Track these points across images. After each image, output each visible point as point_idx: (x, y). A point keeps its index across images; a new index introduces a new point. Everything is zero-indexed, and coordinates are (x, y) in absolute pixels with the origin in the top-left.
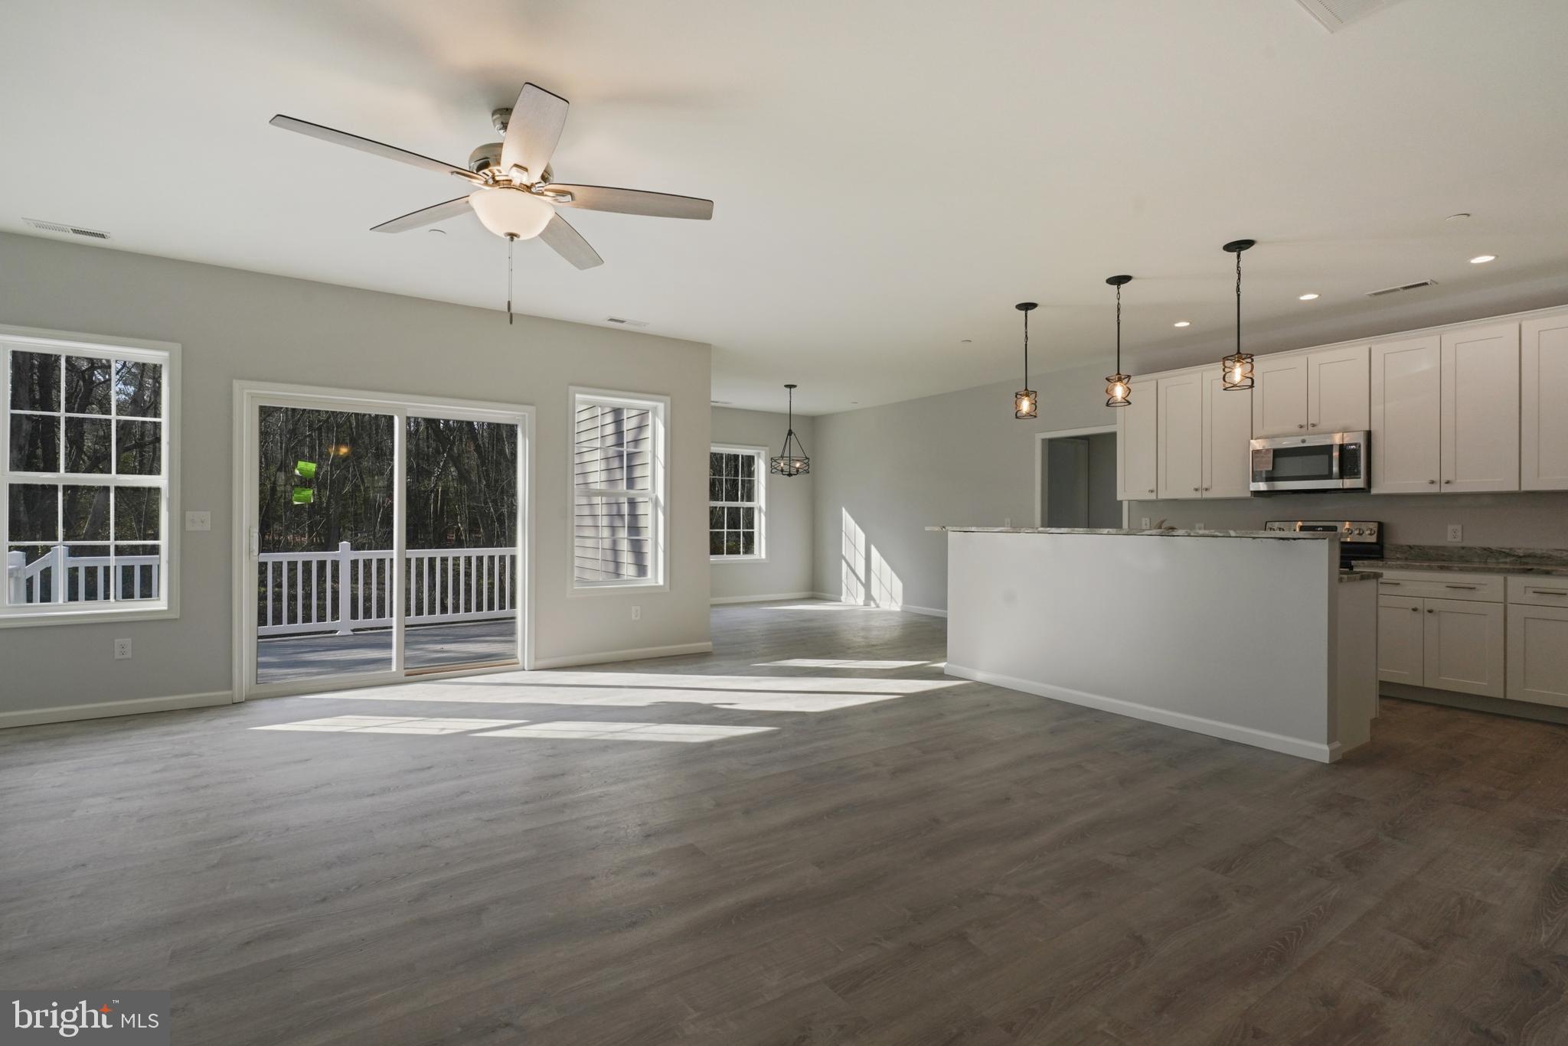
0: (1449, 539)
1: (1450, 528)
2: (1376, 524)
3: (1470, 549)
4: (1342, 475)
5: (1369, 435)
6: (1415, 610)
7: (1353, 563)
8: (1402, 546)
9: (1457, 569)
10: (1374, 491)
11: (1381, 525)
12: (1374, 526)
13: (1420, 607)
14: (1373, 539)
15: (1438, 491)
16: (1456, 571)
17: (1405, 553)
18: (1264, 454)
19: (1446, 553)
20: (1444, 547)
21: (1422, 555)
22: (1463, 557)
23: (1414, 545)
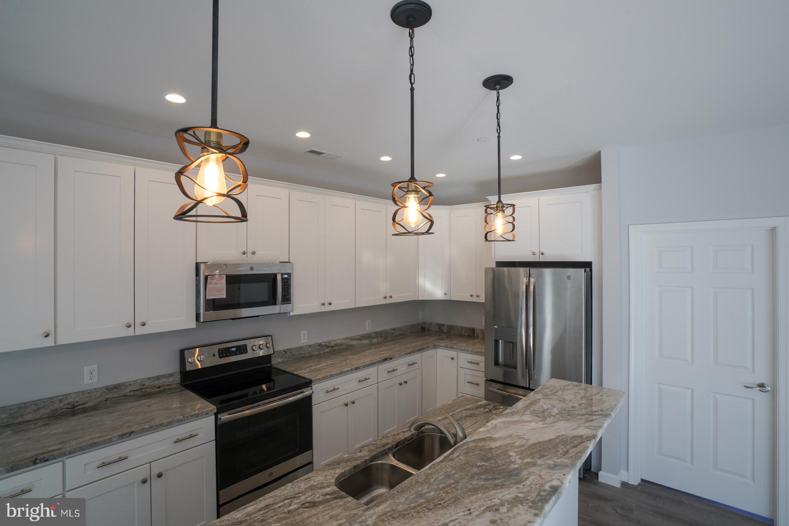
0: (302, 342)
2: (270, 338)
3: (314, 346)
8: (281, 352)
17: (283, 357)
18: (218, 280)
19: (303, 352)
20: (301, 347)
21: (291, 357)
22: (310, 353)
23: (287, 350)
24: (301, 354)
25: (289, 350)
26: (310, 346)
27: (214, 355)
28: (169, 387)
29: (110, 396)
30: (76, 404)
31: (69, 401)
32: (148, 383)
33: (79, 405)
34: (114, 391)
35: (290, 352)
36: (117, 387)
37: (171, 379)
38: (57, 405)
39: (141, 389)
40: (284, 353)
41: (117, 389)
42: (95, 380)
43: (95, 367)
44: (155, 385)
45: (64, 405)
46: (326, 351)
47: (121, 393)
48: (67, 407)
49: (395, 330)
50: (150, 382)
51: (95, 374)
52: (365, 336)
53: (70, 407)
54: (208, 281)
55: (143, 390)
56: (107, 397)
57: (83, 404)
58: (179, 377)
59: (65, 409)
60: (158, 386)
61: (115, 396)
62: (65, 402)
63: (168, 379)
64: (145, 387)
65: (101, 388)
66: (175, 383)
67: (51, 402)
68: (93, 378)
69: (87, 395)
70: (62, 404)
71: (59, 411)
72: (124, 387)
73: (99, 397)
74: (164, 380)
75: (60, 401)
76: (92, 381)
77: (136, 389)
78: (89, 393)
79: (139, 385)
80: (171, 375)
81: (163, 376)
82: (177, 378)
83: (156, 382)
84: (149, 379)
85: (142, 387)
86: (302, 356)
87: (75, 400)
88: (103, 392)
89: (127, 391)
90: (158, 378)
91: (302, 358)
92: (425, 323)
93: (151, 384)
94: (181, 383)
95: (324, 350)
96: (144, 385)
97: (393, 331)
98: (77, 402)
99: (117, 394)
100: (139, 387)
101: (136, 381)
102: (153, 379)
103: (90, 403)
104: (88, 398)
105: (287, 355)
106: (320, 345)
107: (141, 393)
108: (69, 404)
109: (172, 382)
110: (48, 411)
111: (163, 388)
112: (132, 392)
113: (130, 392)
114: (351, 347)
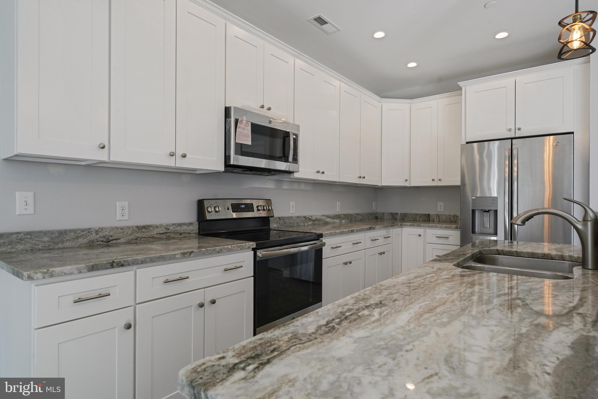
8: (276, 218)
17: (277, 223)
18: (245, 126)
19: (292, 222)
21: (284, 224)
22: (298, 223)
23: (281, 217)
24: (291, 223)
25: (283, 217)
26: (298, 217)
27: (228, 209)
28: (189, 235)
29: (139, 235)
30: (110, 238)
31: (105, 234)
32: (171, 228)
33: (113, 240)
34: (143, 230)
35: (283, 220)
36: (146, 227)
37: (191, 227)
38: (93, 237)
39: (166, 233)
40: (278, 219)
41: (146, 229)
42: (126, 217)
43: (126, 204)
44: (178, 231)
45: (100, 237)
46: (309, 223)
47: (149, 234)
48: (102, 240)
49: (358, 215)
50: (174, 228)
51: (126, 211)
52: (336, 216)
53: (105, 240)
54: (238, 125)
55: (168, 235)
56: (137, 235)
57: (116, 239)
58: (197, 226)
59: (101, 242)
60: (180, 232)
61: (144, 236)
62: (101, 234)
63: (188, 227)
64: (169, 231)
65: (133, 227)
66: (194, 232)
67: (89, 232)
68: (124, 215)
69: (120, 230)
70: (98, 236)
71: (95, 242)
72: (151, 229)
73: (130, 235)
74: (185, 227)
75: (97, 232)
76: (123, 218)
77: (162, 232)
78: (122, 229)
79: (165, 228)
80: (191, 224)
81: (185, 224)
82: (196, 227)
83: (179, 228)
84: (173, 224)
85: (167, 231)
86: (292, 225)
87: (110, 234)
88: (134, 230)
89: (154, 232)
90: (180, 225)
91: (292, 226)
92: (378, 213)
93: (174, 229)
94: (199, 233)
95: (308, 223)
96: (168, 229)
97: (356, 216)
98: (112, 236)
99: (145, 234)
100: (164, 231)
101: (161, 225)
102: (176, 225)
103: (122, 239)
104: (121, 234)
105: (280, 222)
106: (305, 217)
107: (165, 237)
108: (104, 237)
109: (192, 231)
110: (85, 241)
111: (184, 236)
112: (158, 235)
113: (157, 234)
114: (327, 223)
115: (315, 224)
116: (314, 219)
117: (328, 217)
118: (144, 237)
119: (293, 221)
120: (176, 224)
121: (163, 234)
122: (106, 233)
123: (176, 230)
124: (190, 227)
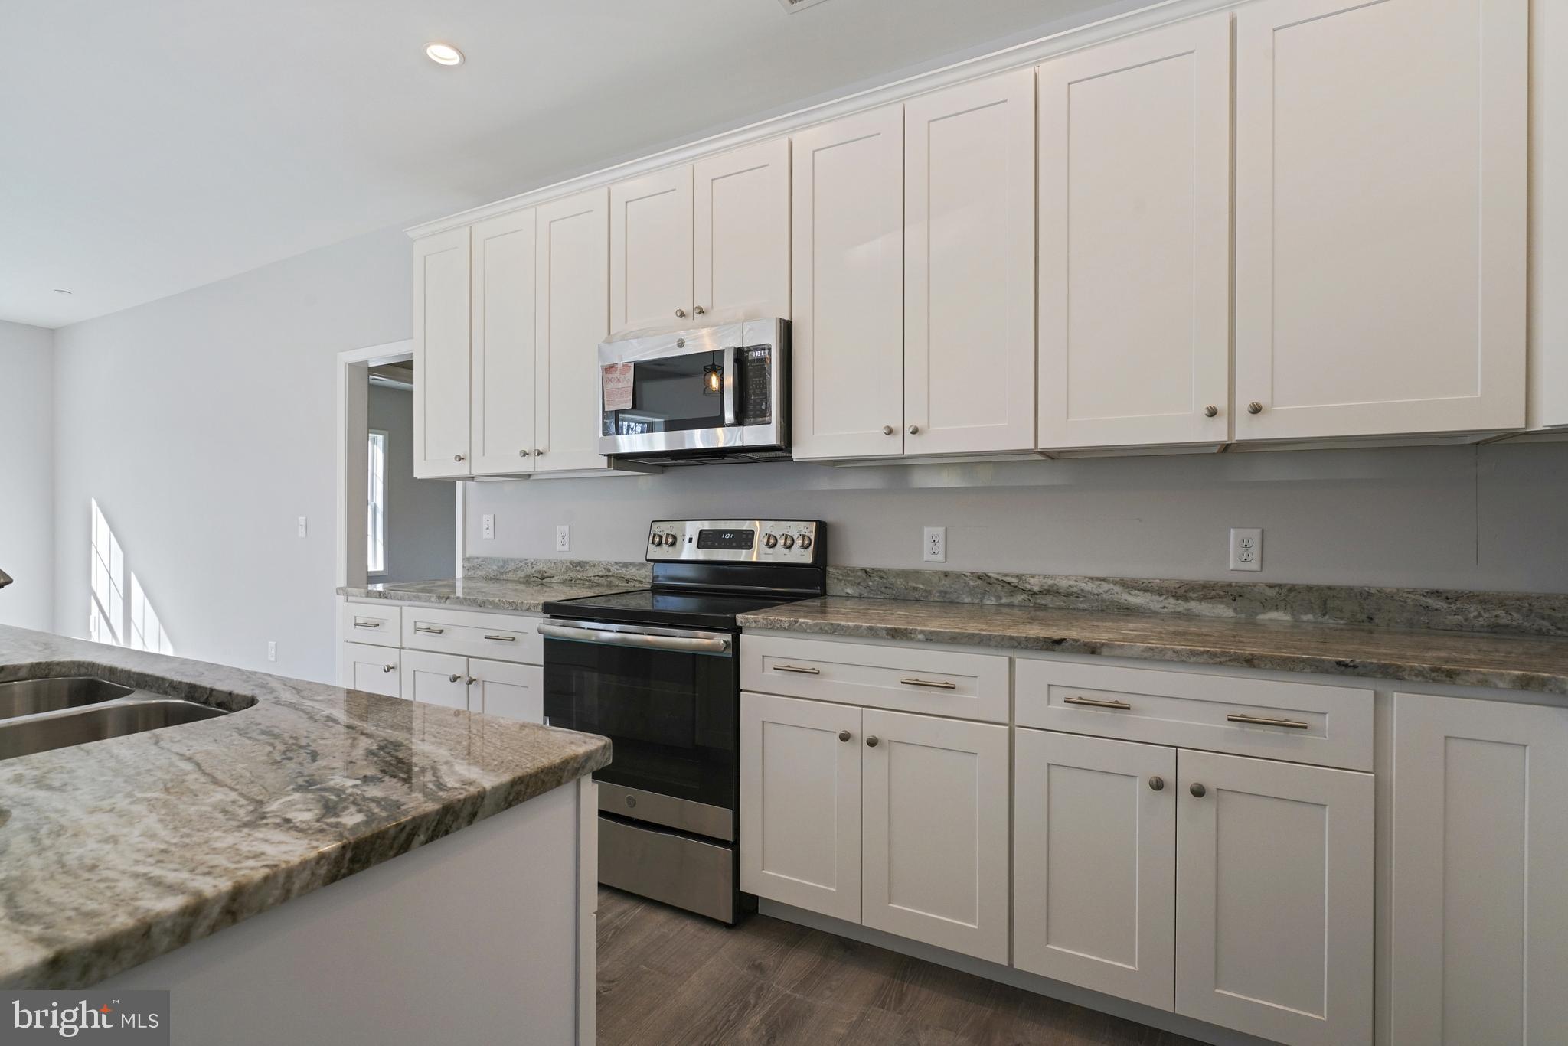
0: (927, 556)
1: (928, 532)
2: (813, 526)
3: (960, 576)
4: (740, 420)
5: (787, 329)
6: (845, 737)
7: (740, 618)
8: (854, 570)
9: (920, 637)
10: (797, 454)
11: (822, 528)
12: (810, 530)
13: (853, 728)
14: (806, 557)
15: (901, 452)
16: (919, 641)
17: (859, 584)
19: (921, 586)
20: (917, 573)
21: (883, 590)
22: (946, 593)
23: (873, 569)
24: (916, 589)
25: (879, 570)
26: (946, 575)
29: (573, 574)
30: (545, 575)
32: (613, 569)
33: (547, 577)
34: (578, 567)
35: (881, 578)
36: (581, 564)
37: (643, 572)
38: (529, 570)
39: (607, 576)
40: (861, 574)
41: (581, 567)
42: (566, 548)
43: (566, 528)
44: (623, 576)
45: (535, 572)
46: (1008, 600)
47: (585, 575)
48: (537, 575)
50: (617, 569)
51: (566, 539)
53: (540, 576)
55: (608, 579)
57: (550, 577)
60: (626, 578)
61: (579, 577)
62: (536, 568)
63: (638, 570)
64: (610, 574)
65: (566, 562)
66: (647, 580)
67: (524, 564)
68: (564, 544)
69: (553, 565)
70: (533, 570)
71: (533, 578)
72: (588, 567)
73: (564, 573)
74: (634, 570)
75: (531, 564)
76: (563, 548)
77: (600, 574)
78: (555, 563)
79: (605, 569)
80: (642, 565)
81: (632, 564)
82: (649, 572)
83: (624, 571)
84: (617, 563)
85: (607, 574)
86: (916, 594)
87: (544, 569)
88: (567, 567)
89: (592, 573)
90: (626, 565)
91: (918, 600)
93: (618, 571)
95: (1000, 597)
96: (609, 571)
98: (545, 572)
99: (581, 574)
100: (603, 573)
101: (600, 562)
102: (621, 565)
103: (556, 578)
104: (554, 571)
105: (870, 583)
106: (983, 577)
107: (606, 583)
108: (539, 572)
109: (645, 578)
110: (523, 574)
111: (633, 585)
112: (597, 578)
113: (595, 576)
114: (1128, 612)
115: (1044, 608)
116: (1036, 589)
117: (1129, 585)
118: (580, 579)
119: (923, 584)
120: (620, 563)
121: (602, 577)
122: (538, 567)
123: (620, 573)
124: (641, 572)
